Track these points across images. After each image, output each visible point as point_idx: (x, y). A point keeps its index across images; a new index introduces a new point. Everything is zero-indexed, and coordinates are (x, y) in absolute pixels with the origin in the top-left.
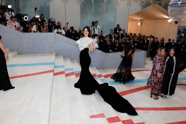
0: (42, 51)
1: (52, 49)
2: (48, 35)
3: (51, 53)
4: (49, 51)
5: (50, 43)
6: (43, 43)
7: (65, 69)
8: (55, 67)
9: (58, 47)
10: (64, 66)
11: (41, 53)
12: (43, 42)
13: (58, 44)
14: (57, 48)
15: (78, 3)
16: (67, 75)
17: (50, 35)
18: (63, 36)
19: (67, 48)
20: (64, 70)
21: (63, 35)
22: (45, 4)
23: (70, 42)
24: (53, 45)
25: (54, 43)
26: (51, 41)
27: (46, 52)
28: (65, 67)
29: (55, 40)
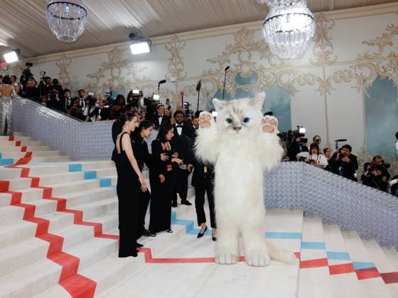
0: (273, 203)
1: (296, 201)
2: (288, 167)
3: (292, 208)
4: (289, 204)
5: (292, 187)
6: (276, 185)
7: (328, 253)
8: (303, 245)
9: (310, 197)
10: (324, 244)
11: (271, 208)
12: (276, 183)
13: (310, 189)
14: (306, 197)
15: (358, 92)
16: (335, 270)
17: (291, 168)
18: (323, 170)
19: (333, 198)
20: (325, 256)
21: (322, 167)
22: (281, 99)
23: (344, 185)
24: (298, 190)
25: (301, 187)
26: (294, 181)
27: (280, 205)
28: (327, 246)
29: (304, 179)
